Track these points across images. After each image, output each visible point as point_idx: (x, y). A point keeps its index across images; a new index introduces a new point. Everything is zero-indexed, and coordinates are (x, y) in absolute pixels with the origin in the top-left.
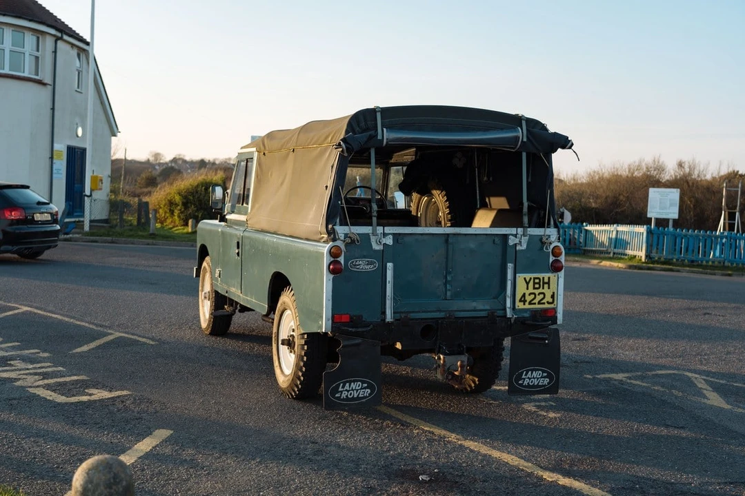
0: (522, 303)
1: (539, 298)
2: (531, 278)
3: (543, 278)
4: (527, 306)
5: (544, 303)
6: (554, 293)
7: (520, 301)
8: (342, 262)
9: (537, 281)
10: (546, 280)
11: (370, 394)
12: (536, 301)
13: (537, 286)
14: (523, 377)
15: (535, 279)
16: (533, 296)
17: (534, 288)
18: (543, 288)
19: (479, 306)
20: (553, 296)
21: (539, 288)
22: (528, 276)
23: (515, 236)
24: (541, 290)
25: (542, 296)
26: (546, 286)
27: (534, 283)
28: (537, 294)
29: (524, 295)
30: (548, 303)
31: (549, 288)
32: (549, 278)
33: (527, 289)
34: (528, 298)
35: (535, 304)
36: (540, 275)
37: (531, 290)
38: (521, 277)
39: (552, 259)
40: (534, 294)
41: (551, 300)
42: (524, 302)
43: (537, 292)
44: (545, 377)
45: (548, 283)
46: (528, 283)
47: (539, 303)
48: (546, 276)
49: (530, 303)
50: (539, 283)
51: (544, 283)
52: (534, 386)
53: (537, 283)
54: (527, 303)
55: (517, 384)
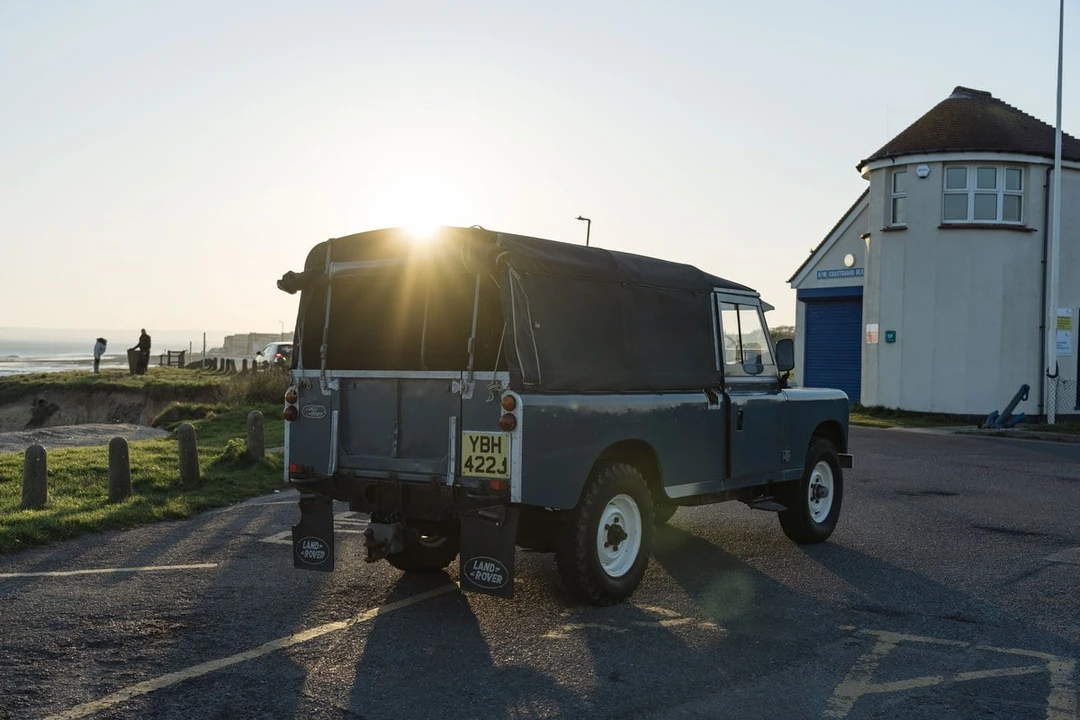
0: (468, 469)
1: (488, 464)
2: (478, 437)
3: (493, 438)
4: (474, 474)
5: (494, 472)
6: (505, 459)
7: (466, 466)
8: (298, 408)
9: (485, 441)
10: (496, 441)
11: (324, 558)
12: (484, 468)
13: (485, 448)
14: (475, 568)
15: (483, 438)
16: (480, 461)
17: (482, 451)
18: (493, 452)
19: (418, 469)
20: (504, 464)
21: (487, 451)
22: (475, 434)
23: (458, 381)
24: (489, 454)
25: (491, 462)
26: (496, 448)
27: (482, 444)
28: (485, 458)
29: (470, 459)
30: (498, 471)
31: (500, 452)
32: (500, 438)
33: (474, 451)
34: (476, 463)
35: (483, 471)
36: (489, 434)
37: (478, 453)
38: (467, 434)
39: (503, 412)
40: (482, 458)
41: (502, 468)
42: (471, 467)
43: (485, 455)
44: (498, 573)
45: (499, 445)
46: (474, 443)
47: (488, 471)
48: (496, 434)
49: (477, 470)
50: (487, 444)
51: (494, 445)
52: (486, 583)
53: (485, 444)
54: (473, 470)
55: (468, 574)
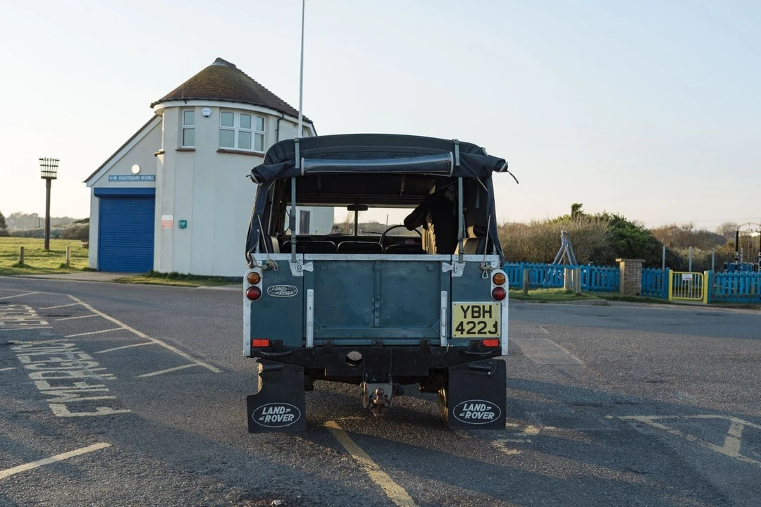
0: (460, 332)
1: (479, 327)
2: (469, 307)
3: (484, 307)
4: (465, 335)
5: (485, 333)
6: (496, 322)
7: (457, 330)
8: (261, 288)
9: (476, 309)
10: (487, 309)
11: (294, 419)
12: (476, 330)
13: (476, 314)
14: (464, 409)
15: (473, 307)
16: (472, 325)
17: (473, 317)
18: (484, 317)
19: (410, 335)
20: (495, 326)
21: (478, 317)
22: (465, 304)
23: (450, 262)
24: (481, 319)
25: (482, 325)
26: (487, 315)
27: (473, 312)
28: (476, 323)
29: (461, 324)
30: (490, 332)
31: (491, 317)
32: (490, 307)
33: (465, 317)
34: (467, 327)
35: (474, 333)
36: (481, 304)
37: (469, 318)
38: (457, 305)
39: (493, 286)
40: (473, 323)
41: (493, 330)
42: (462, 331)
43: (476, 321)
44: (489, 411)
45: (490, 312)
46: (465, 312)
47: (480, 332)
48: (487, 304)
49: (469, 333)
50: (479, 312)
51: (484, 312)
52: (477, 420)
53: (476, 312)
54: (465, 332)
55: (458, 417)
